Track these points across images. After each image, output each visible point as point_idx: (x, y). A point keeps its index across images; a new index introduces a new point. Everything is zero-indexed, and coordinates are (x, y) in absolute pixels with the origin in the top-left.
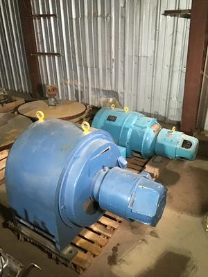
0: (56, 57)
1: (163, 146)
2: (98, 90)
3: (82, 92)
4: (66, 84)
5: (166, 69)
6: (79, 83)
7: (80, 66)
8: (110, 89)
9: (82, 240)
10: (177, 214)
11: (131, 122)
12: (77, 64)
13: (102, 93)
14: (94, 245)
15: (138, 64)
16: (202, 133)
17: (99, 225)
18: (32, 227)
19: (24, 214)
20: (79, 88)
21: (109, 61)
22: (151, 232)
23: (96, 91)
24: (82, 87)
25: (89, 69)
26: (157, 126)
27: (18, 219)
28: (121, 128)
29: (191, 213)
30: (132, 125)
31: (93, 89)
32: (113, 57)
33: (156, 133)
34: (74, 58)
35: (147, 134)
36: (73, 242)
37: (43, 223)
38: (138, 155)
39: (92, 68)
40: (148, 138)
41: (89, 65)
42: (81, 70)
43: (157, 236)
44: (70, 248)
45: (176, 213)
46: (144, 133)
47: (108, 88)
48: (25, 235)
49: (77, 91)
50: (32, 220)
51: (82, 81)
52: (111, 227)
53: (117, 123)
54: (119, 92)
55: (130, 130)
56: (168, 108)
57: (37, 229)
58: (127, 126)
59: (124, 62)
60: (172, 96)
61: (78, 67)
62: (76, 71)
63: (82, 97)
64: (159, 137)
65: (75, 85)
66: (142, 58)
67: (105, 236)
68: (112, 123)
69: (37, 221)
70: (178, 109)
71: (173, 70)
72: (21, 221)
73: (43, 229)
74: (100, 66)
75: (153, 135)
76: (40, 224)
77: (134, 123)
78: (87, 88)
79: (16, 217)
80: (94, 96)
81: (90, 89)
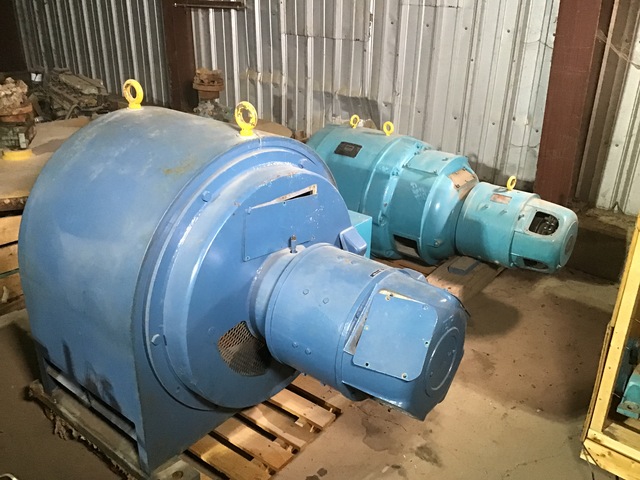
0: (233, 12)
1: (477, 227)
2: (330, 96)
3: (290, 103)
4: (253, 82)
5: (506, 39)
6: (284, 79)
7: (290, 33)
8: (359, 95)
9: (221, 448)
10: (501, 409)
11: (398, 160)
12: (283, 29)
13: (338, 104)
14: (250, 464)
15: (433, 26)
16: (591, 212)
17: (274, 414)
18: (84, 398)
19: (63, 357)
20: (284, 92)
21: (361, 20)
22: (421, 448)
23: (326, 98)
24: (291, 90)
25: (310, 41)
26: (468, 175)
27: (53, 373)
28: (368, 172)
29: (542, 409)
30: (399, 166)
31: (316, 95)
32: (372, 10)
33: (462, 192)
34: (277, 14)
35: (439, 191)
36: (193, 449)
37: (106, 384)
38: (411, 251)
39: (318, 39)
40: (438, 206)
41: (310, 30)
42: (291, 44)
43: (435, 461)
44: (180, 464)
45: (497, 405)
46: (428, 189)
47: (354, 91)
48: (66, 419)
49: (278, 99)
50: (80, 376)
51: (291, 74)
52: (310, 423)
53: (361, 161)
54: (380, 101)
55: (393, 181)
56: (504, 144)
57: (94, 403)
58: (384, 169)
59: (397, 24)
60: (516, 114)
61: (284, 37)
62: (278, 47)
63: (290, 113)
64: (469, 202)
65: (275, 85)
66: (445, 9)
67: (287, 444)
68: (348, 160)
69: (93, 377)
70: (530, 148)
71: (522, 42)
72: (60, 379)
73: (107, 401)
74: (339, 34)
75: (452, 196)
76: (99, 386)
77: (404, 162)
78: (304, 92)
79: (49, 369)
80: (318, 114)
81: (310, 94)
